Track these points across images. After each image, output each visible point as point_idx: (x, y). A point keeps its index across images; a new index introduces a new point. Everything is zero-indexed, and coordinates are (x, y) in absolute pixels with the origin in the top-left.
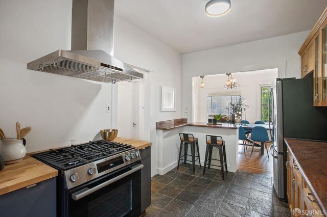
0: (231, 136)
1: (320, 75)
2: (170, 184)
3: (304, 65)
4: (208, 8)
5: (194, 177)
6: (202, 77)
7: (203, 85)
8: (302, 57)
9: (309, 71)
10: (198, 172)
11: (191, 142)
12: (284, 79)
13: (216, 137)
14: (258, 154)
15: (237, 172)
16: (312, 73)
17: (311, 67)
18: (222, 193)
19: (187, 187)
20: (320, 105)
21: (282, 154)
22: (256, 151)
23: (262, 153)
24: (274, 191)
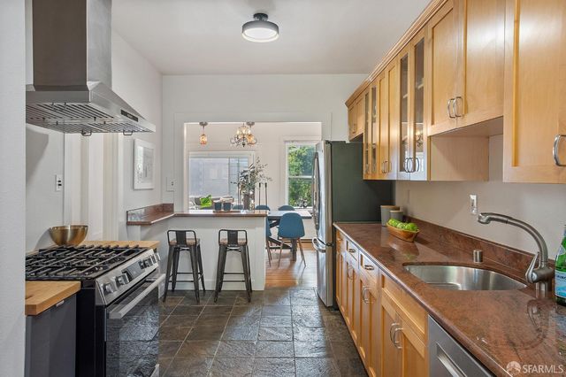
0: (257, 229)
1: (370, 142)
2: (165, 324)
3: (352, 124)
4: (246, 32)
5: (202, 308)
6: (203, 124)
7: (205, 139)
8: (350, 111)
9: (358, 134)
10: (203, 299)
11: (190, 246)
12: (334, 142)
13: (237, 231)
14: (287, 261)
15: (265, 289)
16: (361, 136)
17: (360, 130)
18: (254, 318)
19: (198, 322)
20: (369, 178)
21: (331, 245)
22: (285, 256)
23: (294, 260)
24: (320, 301)
